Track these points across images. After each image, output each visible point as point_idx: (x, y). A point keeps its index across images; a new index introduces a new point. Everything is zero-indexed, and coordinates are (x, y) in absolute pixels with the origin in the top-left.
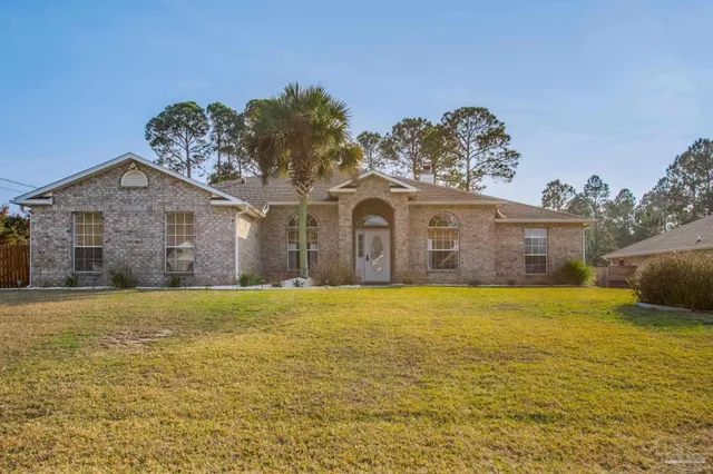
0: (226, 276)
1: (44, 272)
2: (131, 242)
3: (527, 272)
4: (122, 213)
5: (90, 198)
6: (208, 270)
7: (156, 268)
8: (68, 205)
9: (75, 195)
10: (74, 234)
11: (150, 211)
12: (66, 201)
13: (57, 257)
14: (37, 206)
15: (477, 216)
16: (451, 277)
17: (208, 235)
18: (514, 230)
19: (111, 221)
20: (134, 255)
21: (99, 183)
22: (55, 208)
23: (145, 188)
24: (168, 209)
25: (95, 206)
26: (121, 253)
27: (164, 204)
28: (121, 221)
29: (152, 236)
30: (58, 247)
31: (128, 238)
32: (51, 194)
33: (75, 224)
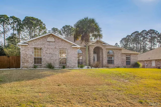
0: (75, 65)
1: (25, 64)
2: (50, 56)
3: (126, 64)
4: (48, 48)
5: (39, 44)
6: (71, 64)
7: (57, 63)
8: (32, 45)
9: (34, 43)
10: (34, 54)
11: (55, 48)
12: (32, 44)
13: (29, 60)
14: (23, 45)
15: (118, 51)
16: (112, 66)
17: (70, 54)
18: (124, 55)
19: (45, 50)
20: (51, 60)
21: (41, 40)
22: (29, 46)
23: (54, 42)
24: (60, 47)
25: (40, 46)
26: (48, 59)
27: (59, 46)
28: (47, 50)
29: (56, 55)
30: (29, 57)
31: (49, 55)
32: (27, 42)
33: (34, 51)
